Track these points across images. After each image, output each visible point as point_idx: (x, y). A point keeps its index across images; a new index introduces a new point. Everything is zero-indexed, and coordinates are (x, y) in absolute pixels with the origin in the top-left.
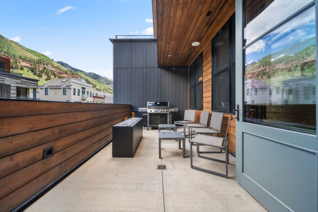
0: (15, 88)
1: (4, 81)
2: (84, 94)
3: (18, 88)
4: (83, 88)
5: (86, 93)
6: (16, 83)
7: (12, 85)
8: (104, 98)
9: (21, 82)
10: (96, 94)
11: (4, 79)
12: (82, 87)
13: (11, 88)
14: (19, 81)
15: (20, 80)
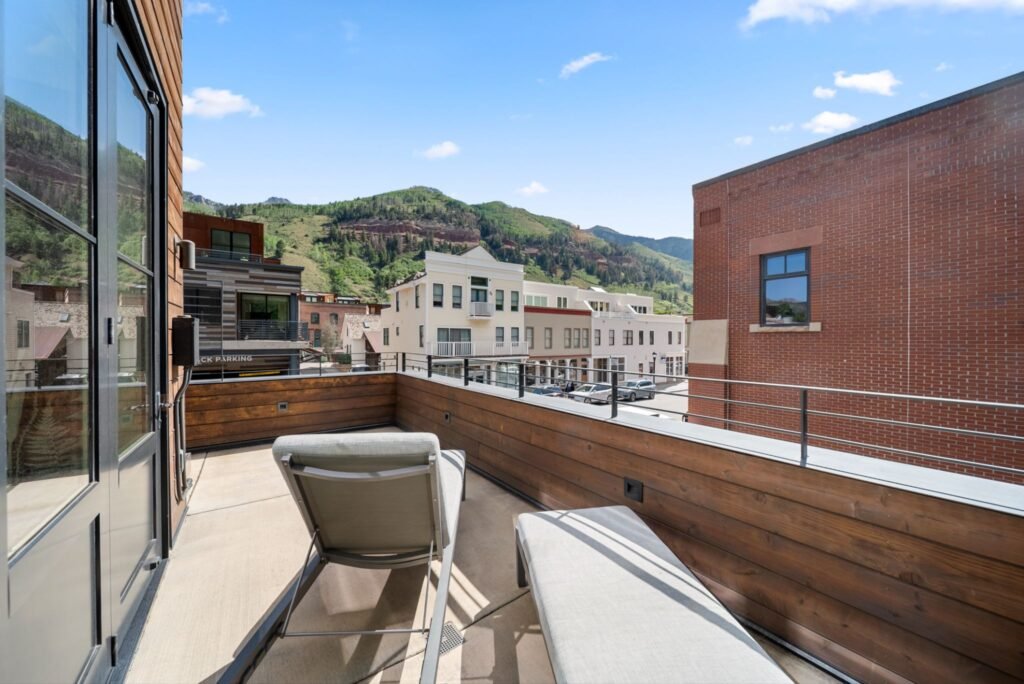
0: (234, 296)
1: (205, 279)
2: (485, 300)
3: (240, 296)
4: (480, 281)
5: (492, 300)
6: (237, 282)
7: (225, 288)
8: (588, 313)
9: (251, 277)
10: (559, 299)
11: (205, 273)
12: (473, 278)
13: (224, 296)
14: (245, 277)
15: (247, 272)
